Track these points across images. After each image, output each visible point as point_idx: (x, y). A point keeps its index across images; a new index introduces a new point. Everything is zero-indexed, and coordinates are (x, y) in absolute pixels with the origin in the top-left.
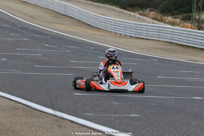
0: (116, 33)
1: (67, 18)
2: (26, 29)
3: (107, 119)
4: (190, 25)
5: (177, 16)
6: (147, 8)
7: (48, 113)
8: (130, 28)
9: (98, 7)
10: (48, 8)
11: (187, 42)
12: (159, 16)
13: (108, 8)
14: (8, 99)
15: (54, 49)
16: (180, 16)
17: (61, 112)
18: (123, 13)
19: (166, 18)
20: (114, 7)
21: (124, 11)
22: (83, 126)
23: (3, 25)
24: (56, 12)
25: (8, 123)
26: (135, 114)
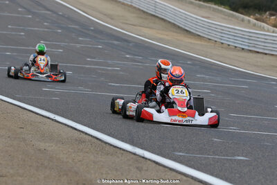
0: (222, 43)
1: (157, 20)
2: (101, 32)
3: (204, 162)
6: (266, 11)
7: (124, 150)
8: (242, 38)
9: (200, 6)
10: (131, 6)
13: (213, 8)
14: (72, 127)
15: (135, 61)
17: (142, 149)
18: (233, 16)
20: (221, 8)
21: (235, 13)
23: (70, 26)
24: (142, 11)
25: (70, 161)
26: (243, 156)
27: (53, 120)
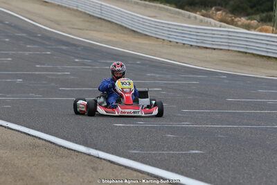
0: (170, 41)
1: (103, 22)
2: (49, 39)
3: (159, 158)
4: (271, 28)
5: (254, 16)
6: (211, 7)
7: (78, 152)
9: (146, 6)
10: (77, 10)
11: (267, 52)
12: (229, 17)
13: (159, 7)
14: (25, 133)
15: (85, 65)
16: (258, 17)
17: (96, 149)
18: (179, 13)
19: (238, 19)
20: (167, 7)
21: (180, 11)
22: (126, 167)
24: (89, 14)
25: (25, 166)
26: (197, 150)
27: (5, 127)
